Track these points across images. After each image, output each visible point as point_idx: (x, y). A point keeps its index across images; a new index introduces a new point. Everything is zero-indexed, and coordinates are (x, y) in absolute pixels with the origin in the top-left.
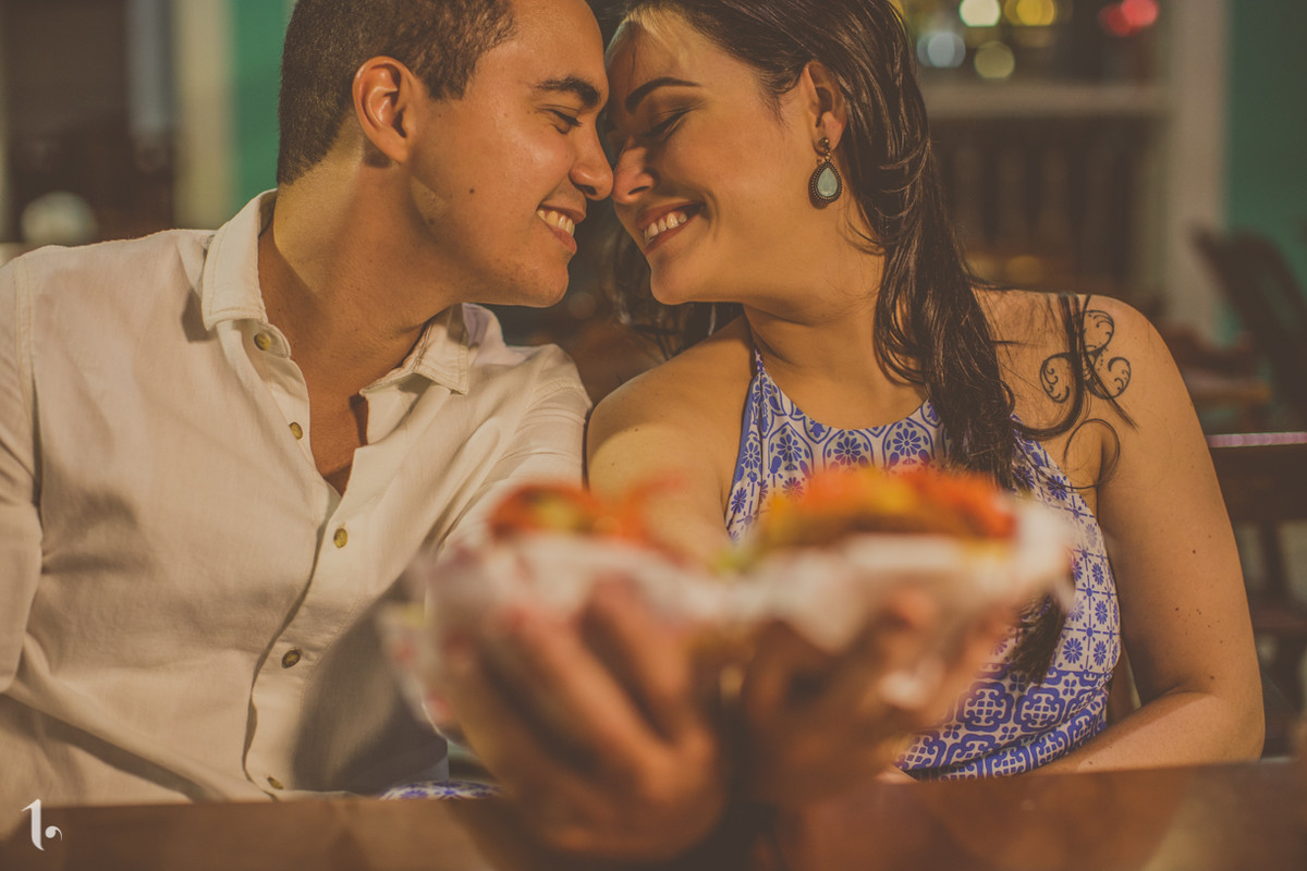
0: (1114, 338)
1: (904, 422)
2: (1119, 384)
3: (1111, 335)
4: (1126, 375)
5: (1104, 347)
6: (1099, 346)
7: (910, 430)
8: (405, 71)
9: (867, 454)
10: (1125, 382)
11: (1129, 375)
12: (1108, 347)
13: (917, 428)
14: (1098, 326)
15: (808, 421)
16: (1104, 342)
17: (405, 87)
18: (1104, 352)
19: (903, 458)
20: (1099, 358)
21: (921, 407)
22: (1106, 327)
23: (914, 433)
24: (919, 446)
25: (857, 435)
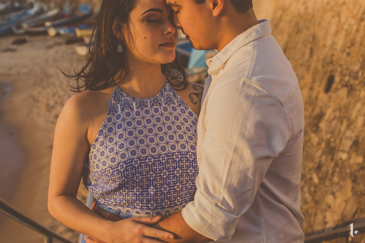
1: (155, 96)
7: (156, 98)
9: (147, 104)
13: (158, 97)
15: (131, 97)
19: (155, 104)
21: (159, 93)
23: (157, 99)
24: (159, 102)
25: (144, 100)
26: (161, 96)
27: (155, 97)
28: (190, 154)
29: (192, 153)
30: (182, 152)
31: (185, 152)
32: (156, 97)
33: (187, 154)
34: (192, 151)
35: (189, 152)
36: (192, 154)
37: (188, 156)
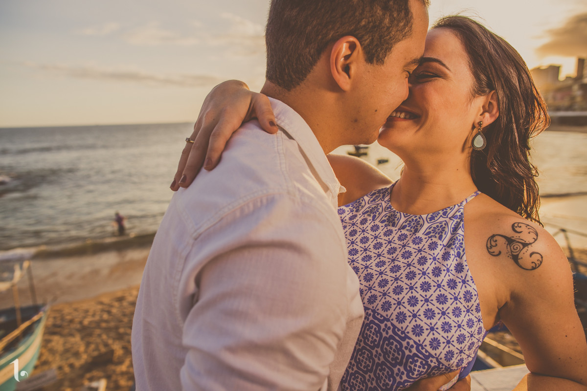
0: (536, 242)
2: (533, 265)
3: (536, 240)
4: (539, 262)
5: (530, 244)
6: (527, 242)
8: (359, 47)
10: (537, 265)
11: (541, 262)
12: (532, 245)
14: (529, 233)
16: (531, 242)
17: (355, 53)
18: (530, 246)
20: (526, 248)
22: (533, 236)
26: (428, 220)
27: (417, 218)
28: (389, 324)
29: (392, 324)
30: (378, 314)
31: (382, 316)
32: (420, 218)
33: (382, 322)
34: (395, 322)
35: (388, 320)
36: (392, 327)
37: (383, 326)
